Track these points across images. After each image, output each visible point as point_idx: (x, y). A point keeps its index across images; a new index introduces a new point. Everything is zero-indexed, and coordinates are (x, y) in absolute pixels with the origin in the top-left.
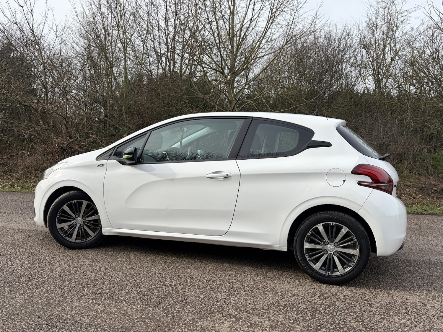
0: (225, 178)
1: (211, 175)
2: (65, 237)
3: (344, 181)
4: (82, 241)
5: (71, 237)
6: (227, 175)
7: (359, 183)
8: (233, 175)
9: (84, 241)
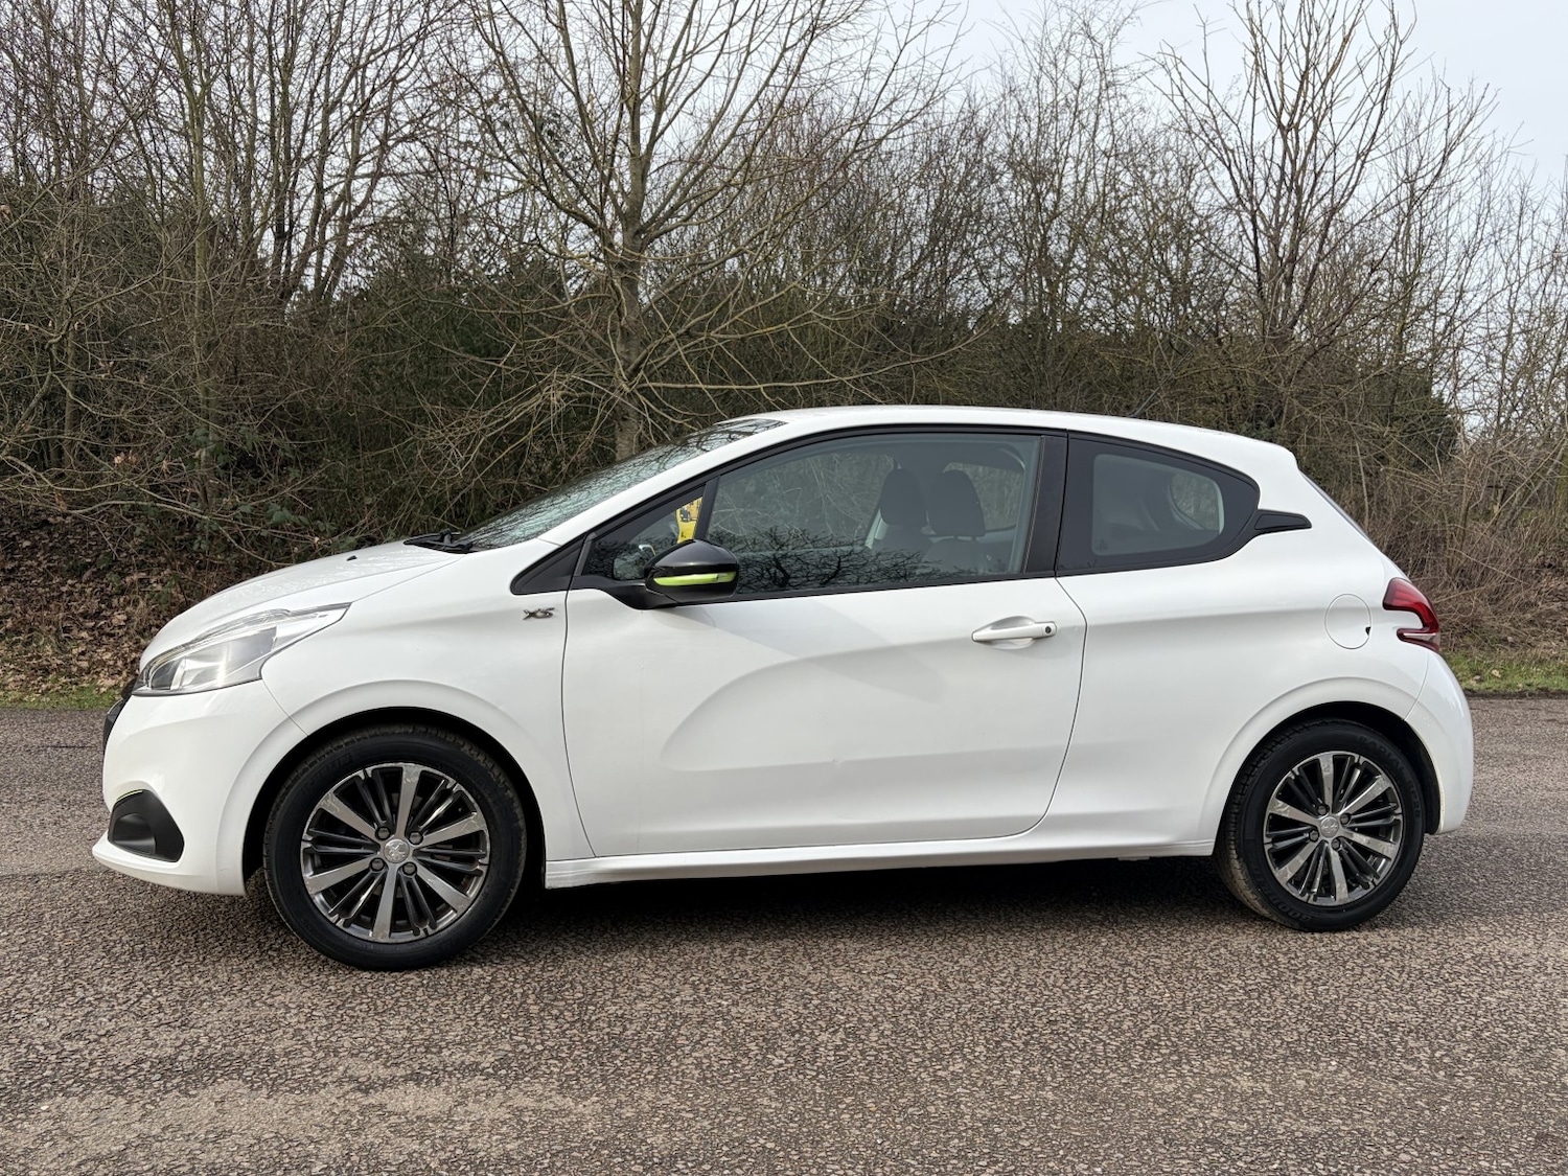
0: (1037, 639)
1: (988, 633)
2: (347, 924)
3: (1368, 630)
4: (416, 933)
5: (370, 925)
6: (1048, 630)
7: (1401, 636)
8: (1063, 629)
9: (425, 930)
